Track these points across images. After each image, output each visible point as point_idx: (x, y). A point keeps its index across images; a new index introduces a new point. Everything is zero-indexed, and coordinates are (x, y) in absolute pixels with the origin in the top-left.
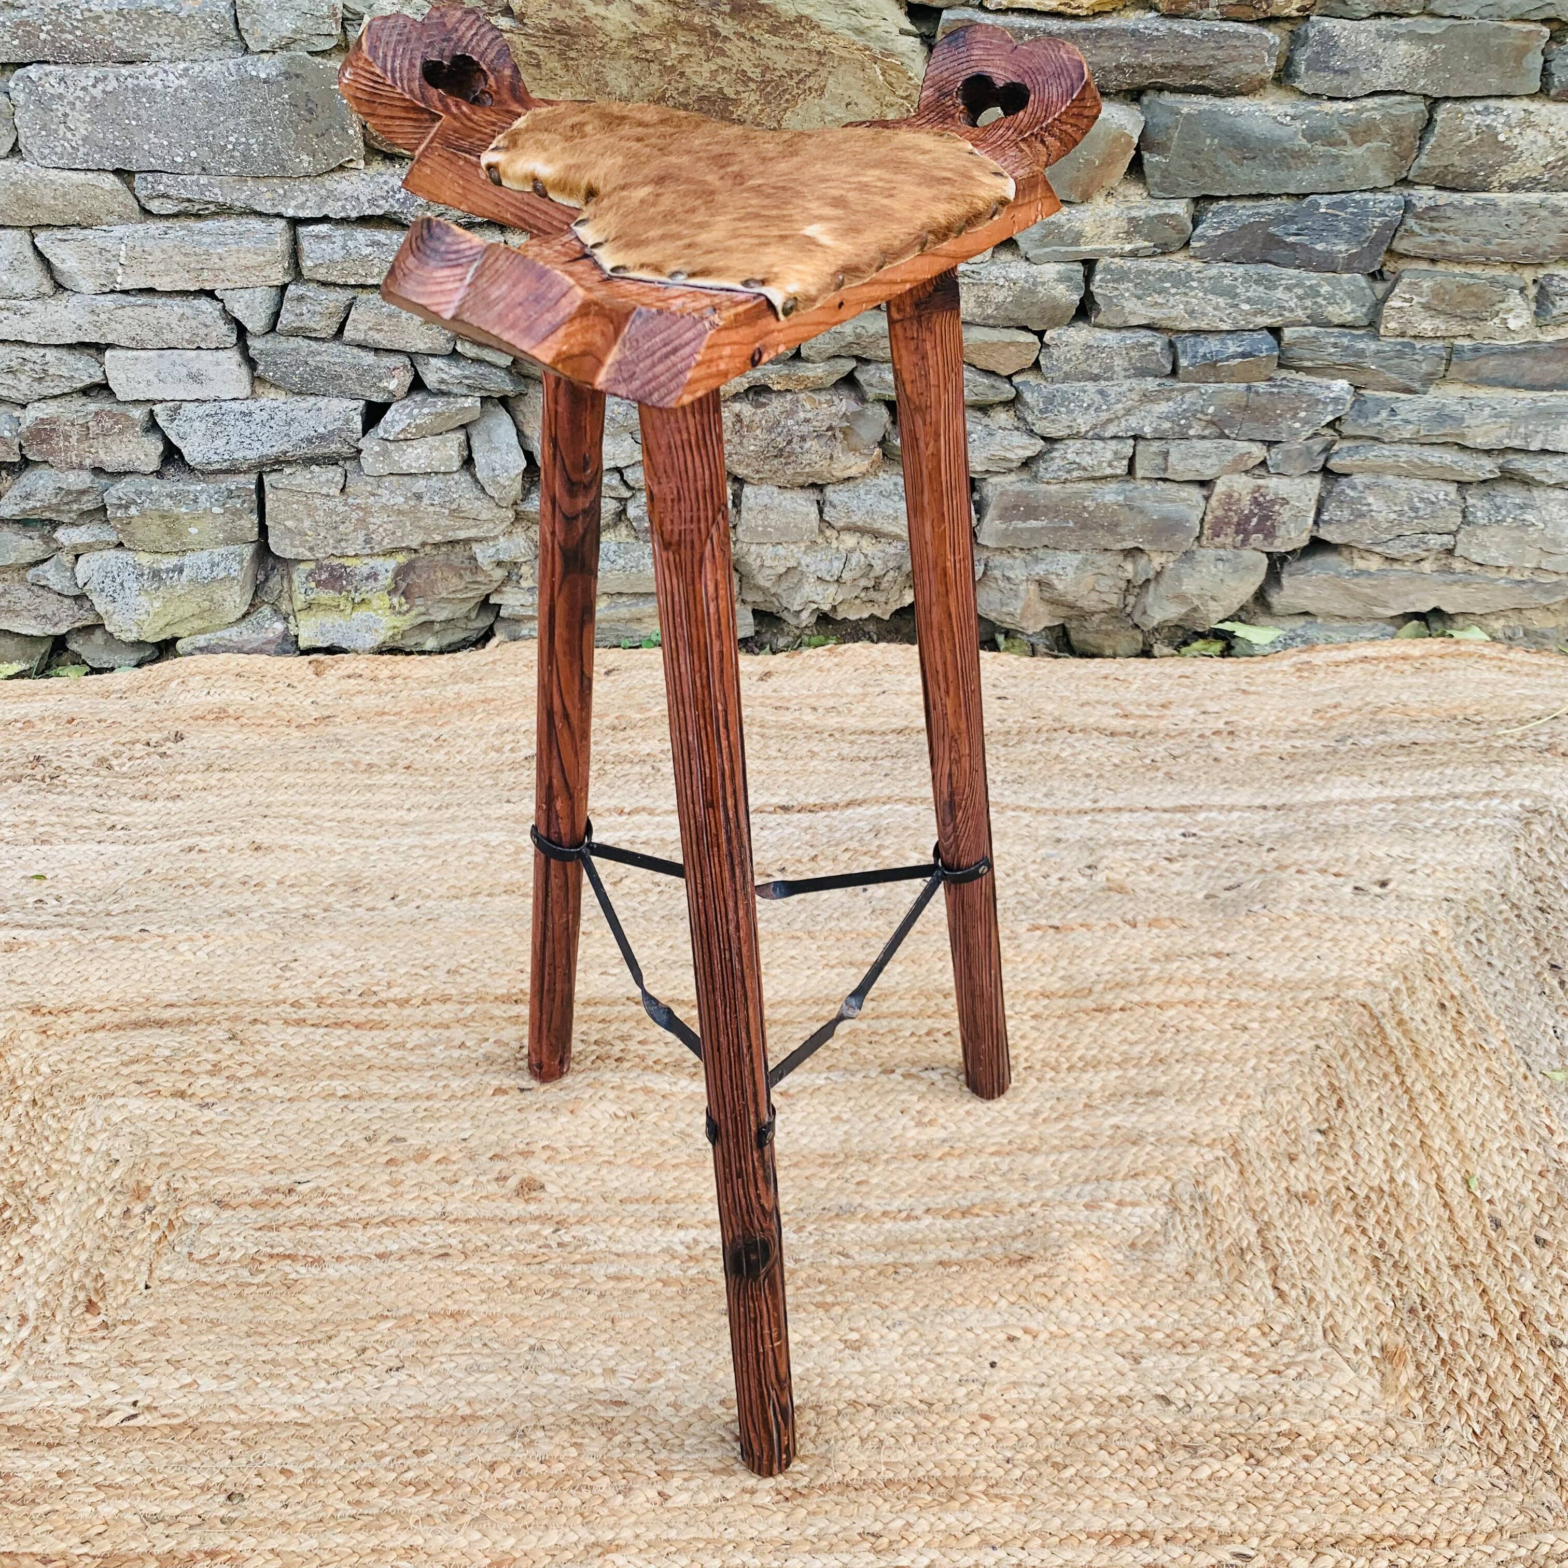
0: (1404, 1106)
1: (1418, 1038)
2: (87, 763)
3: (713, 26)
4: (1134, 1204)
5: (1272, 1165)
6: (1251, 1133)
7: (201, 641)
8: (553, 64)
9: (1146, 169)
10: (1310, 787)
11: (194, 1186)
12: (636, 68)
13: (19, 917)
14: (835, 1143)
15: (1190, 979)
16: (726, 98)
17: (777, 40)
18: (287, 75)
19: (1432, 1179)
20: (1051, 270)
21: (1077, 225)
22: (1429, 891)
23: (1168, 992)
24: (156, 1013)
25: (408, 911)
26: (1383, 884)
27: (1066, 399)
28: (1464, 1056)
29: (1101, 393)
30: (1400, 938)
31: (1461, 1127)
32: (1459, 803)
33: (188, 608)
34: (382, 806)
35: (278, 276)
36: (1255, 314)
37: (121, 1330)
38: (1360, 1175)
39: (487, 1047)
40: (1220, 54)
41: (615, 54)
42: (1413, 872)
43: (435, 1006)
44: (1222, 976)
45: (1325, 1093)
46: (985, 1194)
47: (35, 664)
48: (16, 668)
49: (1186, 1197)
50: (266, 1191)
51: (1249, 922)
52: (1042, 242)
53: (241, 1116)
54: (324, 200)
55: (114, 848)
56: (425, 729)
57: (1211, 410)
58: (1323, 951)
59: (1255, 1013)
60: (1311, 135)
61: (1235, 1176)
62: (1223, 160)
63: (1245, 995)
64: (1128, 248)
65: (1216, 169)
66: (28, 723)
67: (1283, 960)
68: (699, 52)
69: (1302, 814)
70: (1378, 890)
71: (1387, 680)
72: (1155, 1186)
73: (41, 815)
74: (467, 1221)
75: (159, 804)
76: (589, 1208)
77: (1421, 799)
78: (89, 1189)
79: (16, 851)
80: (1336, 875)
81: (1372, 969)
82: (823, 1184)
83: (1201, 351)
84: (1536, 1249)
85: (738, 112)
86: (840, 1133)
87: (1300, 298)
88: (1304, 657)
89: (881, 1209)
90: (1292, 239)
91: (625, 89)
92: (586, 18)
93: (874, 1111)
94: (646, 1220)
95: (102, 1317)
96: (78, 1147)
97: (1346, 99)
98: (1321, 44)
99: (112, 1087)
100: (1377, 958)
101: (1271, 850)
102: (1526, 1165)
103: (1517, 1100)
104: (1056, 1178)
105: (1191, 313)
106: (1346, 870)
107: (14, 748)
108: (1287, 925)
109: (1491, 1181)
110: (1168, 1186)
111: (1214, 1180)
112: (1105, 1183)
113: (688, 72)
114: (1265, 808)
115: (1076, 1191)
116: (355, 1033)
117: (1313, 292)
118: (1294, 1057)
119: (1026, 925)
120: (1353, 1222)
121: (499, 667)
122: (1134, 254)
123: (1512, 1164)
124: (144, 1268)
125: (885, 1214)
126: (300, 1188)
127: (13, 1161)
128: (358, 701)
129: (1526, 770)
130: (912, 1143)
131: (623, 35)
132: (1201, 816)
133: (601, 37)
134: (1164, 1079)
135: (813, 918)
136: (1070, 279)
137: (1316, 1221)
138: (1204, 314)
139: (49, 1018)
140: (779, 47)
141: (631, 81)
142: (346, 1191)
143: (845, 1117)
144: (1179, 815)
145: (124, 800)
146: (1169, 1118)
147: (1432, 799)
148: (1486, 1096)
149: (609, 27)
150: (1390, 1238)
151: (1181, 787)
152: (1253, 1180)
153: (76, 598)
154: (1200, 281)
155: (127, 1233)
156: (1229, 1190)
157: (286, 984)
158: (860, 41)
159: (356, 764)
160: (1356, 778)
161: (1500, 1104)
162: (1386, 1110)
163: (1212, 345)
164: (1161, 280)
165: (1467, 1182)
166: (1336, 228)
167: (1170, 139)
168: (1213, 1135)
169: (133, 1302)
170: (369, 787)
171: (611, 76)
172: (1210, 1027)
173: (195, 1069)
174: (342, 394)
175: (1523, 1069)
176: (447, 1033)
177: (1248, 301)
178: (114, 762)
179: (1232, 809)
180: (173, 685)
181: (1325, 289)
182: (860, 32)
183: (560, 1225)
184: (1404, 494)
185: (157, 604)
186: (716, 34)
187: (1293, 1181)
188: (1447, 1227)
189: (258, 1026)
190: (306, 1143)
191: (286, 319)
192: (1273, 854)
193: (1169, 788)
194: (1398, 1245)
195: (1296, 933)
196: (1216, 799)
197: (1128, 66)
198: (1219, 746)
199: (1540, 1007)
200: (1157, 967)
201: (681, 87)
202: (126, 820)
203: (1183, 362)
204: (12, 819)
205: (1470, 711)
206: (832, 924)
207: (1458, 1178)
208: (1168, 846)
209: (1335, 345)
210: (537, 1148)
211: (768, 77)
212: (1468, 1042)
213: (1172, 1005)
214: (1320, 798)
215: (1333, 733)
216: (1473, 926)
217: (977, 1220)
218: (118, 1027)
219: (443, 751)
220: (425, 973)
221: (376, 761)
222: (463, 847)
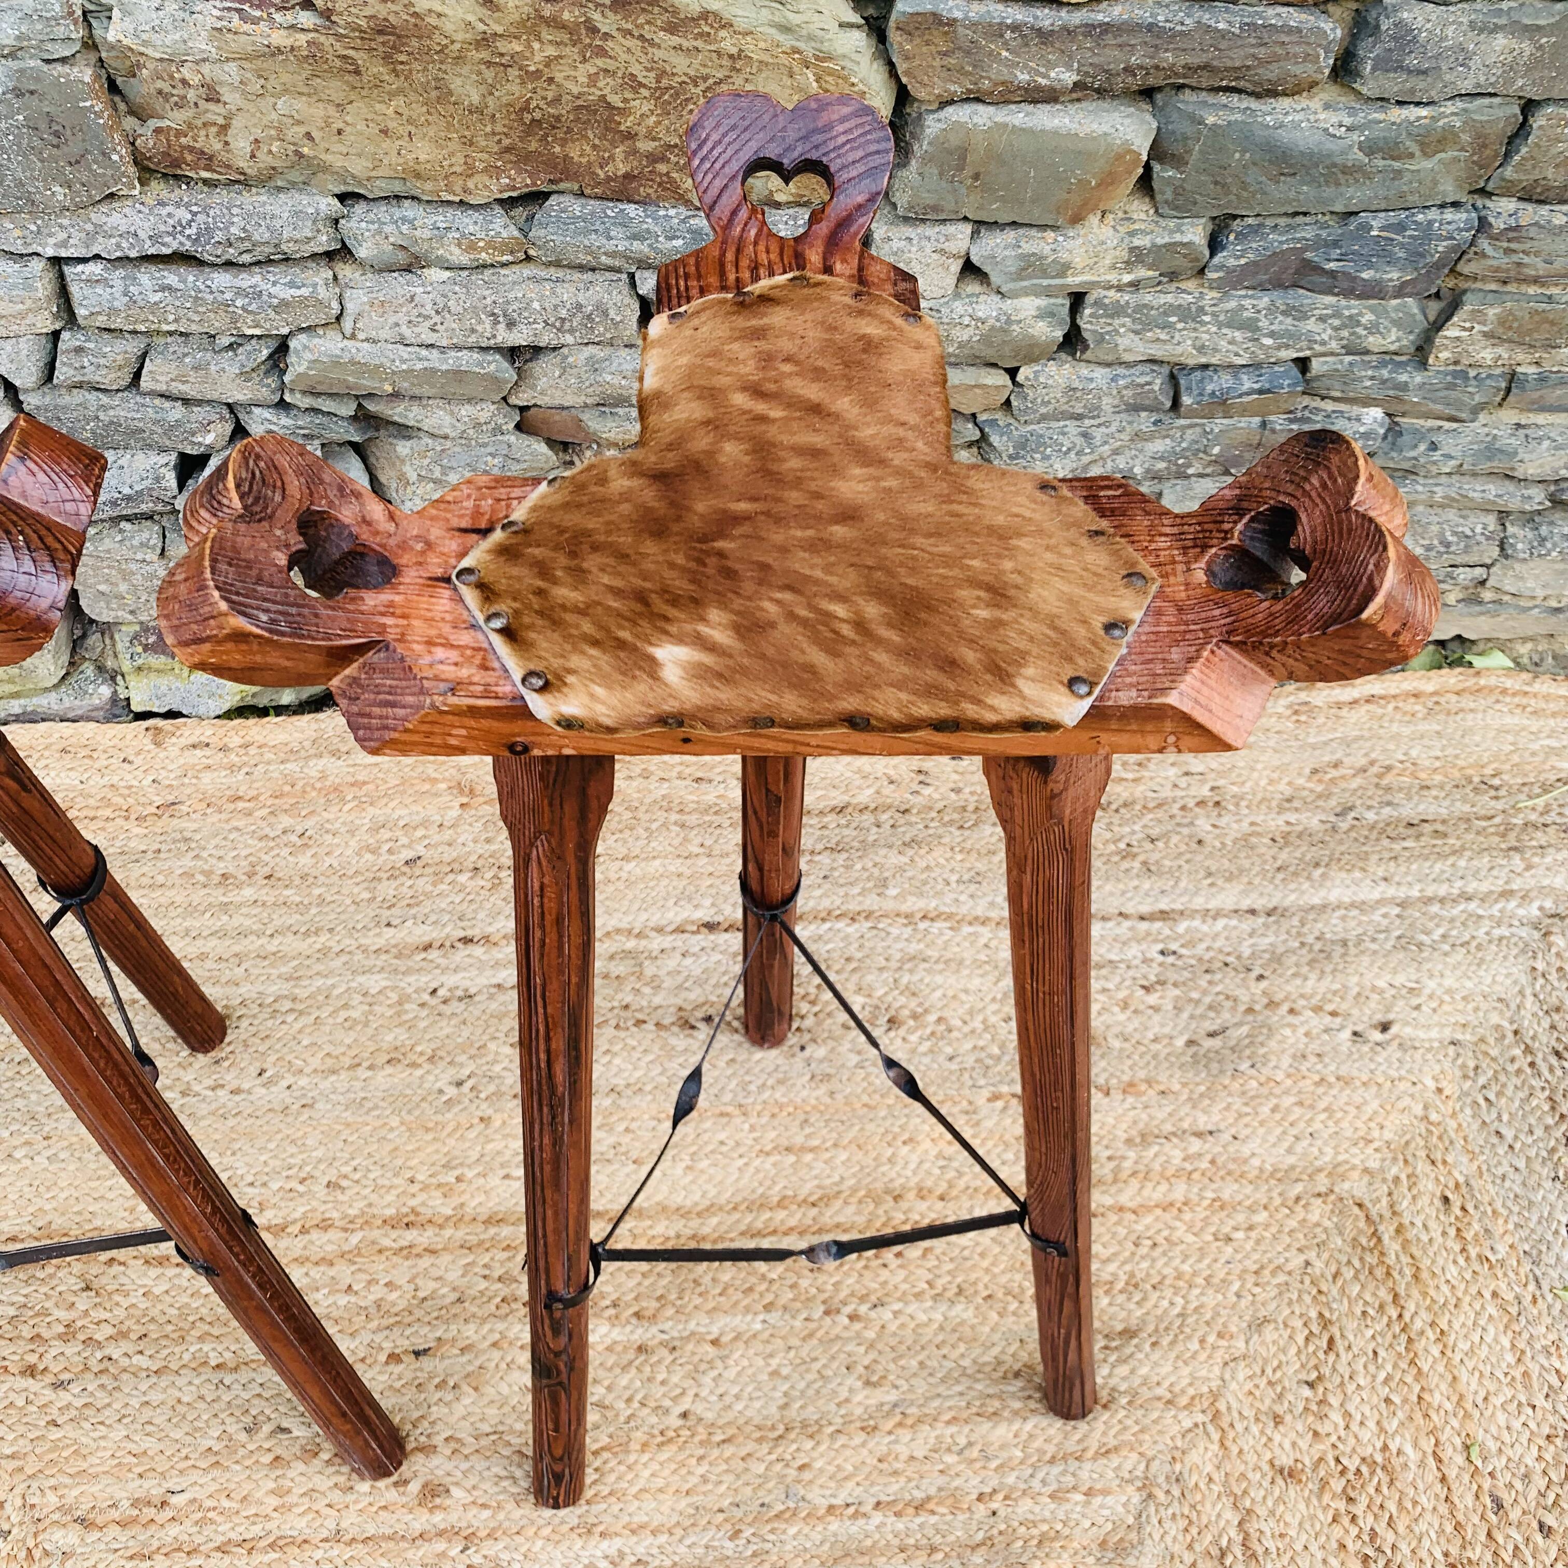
0: (1401, 1349)
1: (1417, 1253)
3: (588, 20)
4: (1106, 1492)
5: (1255, 1429)
6: (1234, 1386)
7: (15, 706)
8: (378, 69)
9: (1156, 185)
10: (1306, 885)
11: (52, 1499)
12: (489, 74)
14: (773, 1410)
15: (1169, 1173)
16: (609, 106)
17: (675, 40)
18: (19, 93)
19: (1428, 1445)
20: (1028, 306)
21: (1064, 256)
22: (1434, 1034)
23: (1146, 1193)
25: (278, 1093)
26: (1385, 1027)
27: (1041, 444)
28: (1468, 1276)
29: (1085, 435)
30: (1401, 1105)
31: (1464, 1376)
32: (1472, 906)
34: (242, 934)
35: (46, 323)
36: (1279, 348)
38: (1352, 1441)
39: (378, 1292)
40: (1262, 52)
41: (459, 59)
42: (1417, 1008)
43: (315, 1235)
44: (1204, 1165)
45: (1316, 1329)
46: (941, 1481)
49: (1161, 1480)
50: (136, 1502)
51: (1236, 1086)
52: (1020, 275)
53: (102, 1398)
54: (90, 237)
56: (286, 821)
57: (1216, 450)
58: (1317, 1125)
59: (1240, 1218)
60: (1369, 149)
61: (1215, 1447)
62: (1253, 176)
63: (1229, 1191)
64: (1127, 278)
65: (1244, 186)
67: (1272, 1139)
68: (571, 52)
69: (1295, 921)
70: (1377, 1036)
71: (1395, 728)
72: (1128, 1466)
74: (364, 1543)
76: (501, 1516)
77: (1429, 901)
80: (1333, 1014)
81: (1369, 1150)
82: (761, 1469)
83: (1209, 388)
84: (1538, 1538)
85: (627, 123)
86: (778, 1394)
87: (1336, 329)
88: (1303, 696)
89: (825, 1503)
90: (1332, 265)
91: (476, 99)
92: (415, 15)
93: (817, 1366)
94: (565, 1528)
97: (1418, 104)
98: (1394, 38)
100: (1376, 1134)
101: (1261, 977)
102: (1533, 1425)
103: (1525, 1335)
104: (1019, 1454)
105: (1201, 349)
106: (1344, 1006)
108: (1277, 1091)
109: (1492, 1446)
110: (1142, 1467)
111: (1194, 1457)
112: (1073, 1465)
113: (559, 77)
114: (1253, 912)
115: (1040, 1475)
117: (1354, 321)
118: (1281, 1278)
119: (986, 1093)
120: (1341, 1505)
122: (1135, 285)
123: (1517, 1425)
125: (831, 1508)
126: (174, 1500)
128: (206, 780)
129: (1548, 860)
130: (859, 1411)
131: (469, 36)
132: (1182, 927)
133: (437, 38)
134: (1139, 1313)
135: (744, 1085)
136: (1052, 314)
137: (1302, 1506)
138: (1216, 350)
140: (678, 48)
141: (483, 89)
142: (226, 1504)
143: (785, 1371)
144: (1158, 925)
146: (1144, 1371)
147: (1442, 901)
148: (1491, 1330)
149: (449, 27)
150: (1381, 1528)
151: (1160, 884)
152: (1235, 1450)
154: (1214, 314)
156: (1209, 1468)
158: (787, 41)
159: (208, 873)
160: (1357, 874)
161: (1506, 1342)
162: (1382, 1353)
163: (1225, 380)
164: (1165, 314)
165: (1467, 1447)
166: (1391, 255)
167: (1189, 152)
168: (1191, 1391)
170: (225, 907)
171: (456, 84)
172: (1190, 1238)
174: (148, 447)
175: (1532, 1287)
176: (332, 1272)
177: (1272, 334)
179: (1218, 914)
181: (1368, 318)
182: (786, 29)
183: (470, 1540)
184: (1435, 528)
186: (594, 30)
187: (1278, 1451)
188: (1443, 1509)
189: (114, 1269)
190: (178, 1434)
191: (62, 373)
192: (1264, 984)
193: (1147, 885)
194: (1390, 1537)
195: (1288, 1101)
196: (1199, 902)
197: (1141, 67)
198: (1203, 825)
199: (1552, 1198)
200: (1132, 1154)
201: (550, 95)
203: (1186, 400)
205: (1488, 771)
206: (766, 1094)
207: (1458, 1441)
208: (1144, 969)
209: (1372, 378)
210: (438, 1440)
211: (665, 82)
212: (1473, 1252)
213: (1149, 1209)
214: (1316, 901)
215: (1333, 802)
216: (1482, 1080)
217: (933, 1519)
219: (309, 853)
220: (301, 1188)
221: (231, 870)
222: (338, 997)
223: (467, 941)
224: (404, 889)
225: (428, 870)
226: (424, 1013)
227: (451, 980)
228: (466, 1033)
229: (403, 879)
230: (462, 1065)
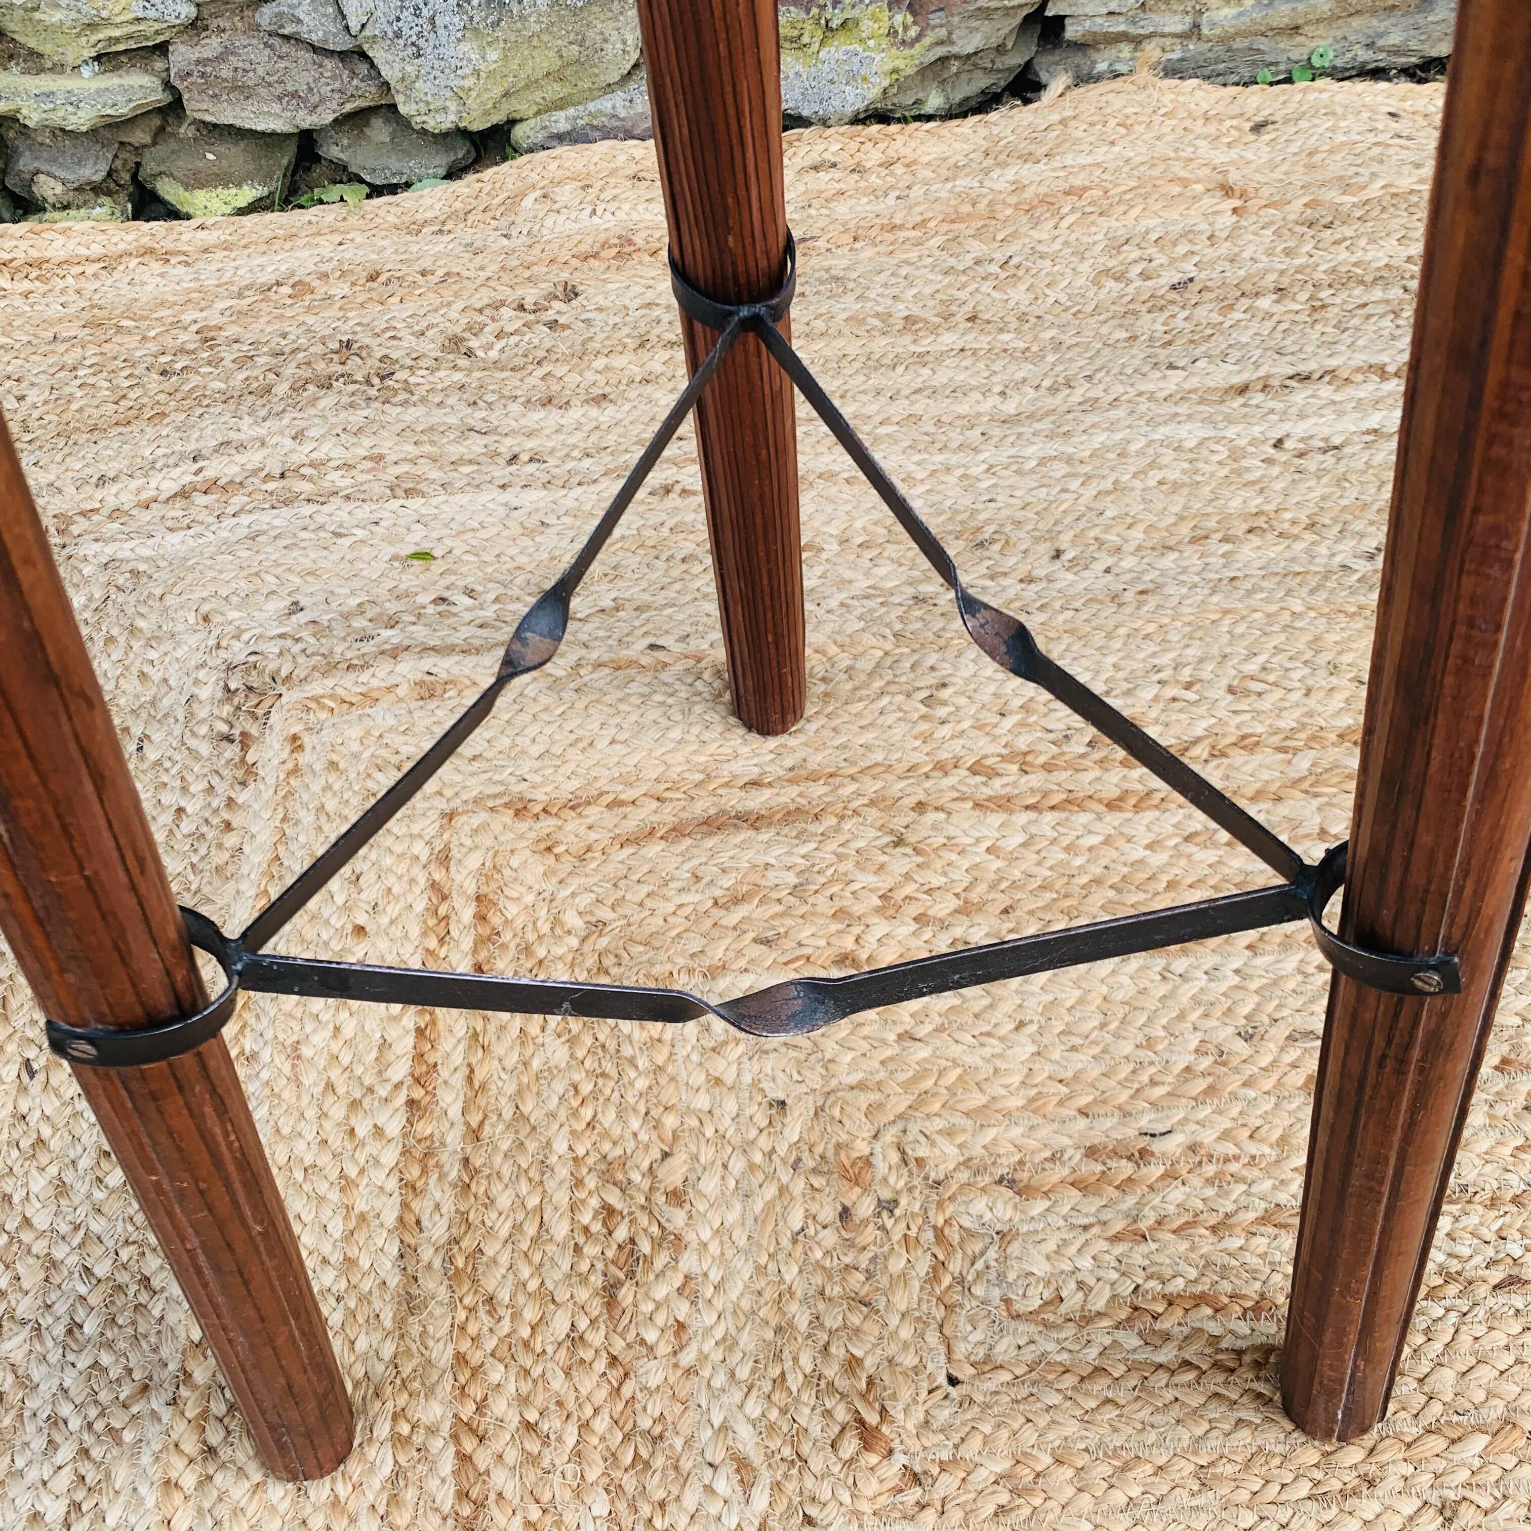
2: (430, 347)
7: (561, 121)
11: (949, 1149)
13: (420, 632)
24: (736, 801)
25: (1096, 579)
33: (545, 61)
34: (957, 391)
37: (947, 1484)
43: (1238, 757)
47: (277, 185)
48: (248, 194)
50: (1092, 1152)
55: (532, 495)
56: (977, 248)
66: (301, 288)
73: (387, 445)
74: (1516, 1200)
75: (575, 413)
78: (752, 1167)
79: (364, 512)
95: (900, 1459)
96: (698, 1079)
99: (718, 953)
107: (293, 331)
116: (1113, 819)
121: (1077, 130)
124: (933, 1338)
126: (1157, 1146)
127: (587, 1113)
128: (842, 209)
139: (548, 824)
142: (1253, 1148)
145: (515, 408)
153: (343, 56)
155: (864, 1261)
157: (945, 731)
159: (884, 317)
169: (943, 1415)
170: (921, 358)
173: (858, 909)
178: (474, 343)
180: (528, 202)
185: (493, 55)
189: (932, 817)
190: (1127, 1048)
202: (530, 444)
204: (338, 454)
218: (677, 832)
219: (1023, 287)
220: (1190, 696)
221: (916, 310)
222: (1140, 453)
223: (1305, 378)
224: (1179, 323)
225: (1207, 296)
226: (1275, 471)
227: (1301, 429)
228: (1351, 494)
229: (1175, 309)
230: (1362, 535)
